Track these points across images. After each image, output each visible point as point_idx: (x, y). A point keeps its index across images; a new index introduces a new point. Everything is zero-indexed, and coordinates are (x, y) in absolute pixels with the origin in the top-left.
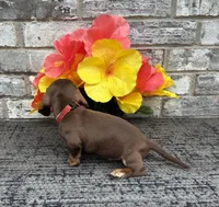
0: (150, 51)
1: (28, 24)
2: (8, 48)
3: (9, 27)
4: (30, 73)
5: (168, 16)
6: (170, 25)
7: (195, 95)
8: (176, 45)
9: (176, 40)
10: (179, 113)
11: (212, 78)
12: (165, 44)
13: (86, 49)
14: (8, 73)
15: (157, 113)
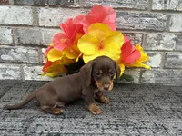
0: (133, 34)
1: (42, 9)
2: (26, 26)
3: (28, 11)
4: (42, 46)
5: (146, 9)
6: (147, 16)
7: (164, 68)
8: (151, 31)
9: (152, 27)
10: (152, 81)
11: (177, 57)
12: (144, 30)
13: (84, 30)
14: (25, 45)
15: (136, 80)
